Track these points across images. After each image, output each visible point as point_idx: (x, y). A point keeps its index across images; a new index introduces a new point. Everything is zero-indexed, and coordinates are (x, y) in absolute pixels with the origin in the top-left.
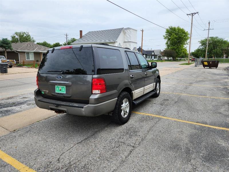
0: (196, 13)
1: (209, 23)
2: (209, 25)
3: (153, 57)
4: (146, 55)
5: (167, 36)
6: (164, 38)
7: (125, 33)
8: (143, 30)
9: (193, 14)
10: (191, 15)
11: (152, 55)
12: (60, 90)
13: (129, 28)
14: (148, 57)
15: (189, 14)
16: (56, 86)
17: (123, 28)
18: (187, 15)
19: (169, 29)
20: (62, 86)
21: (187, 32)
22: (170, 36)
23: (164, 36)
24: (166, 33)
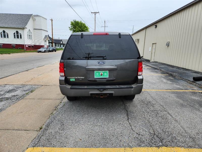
0: (97, 13)
1: (105, 22)
2: (105, 23)
3: (62, 46)
4: (55, 44)
5: (72, 28)
6: (70, 30)
7: (34, 20)
8: (52, 19)
9: (96, 13)
10: (94, 13)
11: (61, 44)
12: (102, 75)
13: (38, 15)
14: (57, 45)
15: (93, 13)
16: (95, 72)
17: (32, 15)
18: (91, 13)
19: (73, 22)
20: (104, 71)
21: (87, 26)
22: (75, 29)
23: (69, 28)
24: (71, 25)
